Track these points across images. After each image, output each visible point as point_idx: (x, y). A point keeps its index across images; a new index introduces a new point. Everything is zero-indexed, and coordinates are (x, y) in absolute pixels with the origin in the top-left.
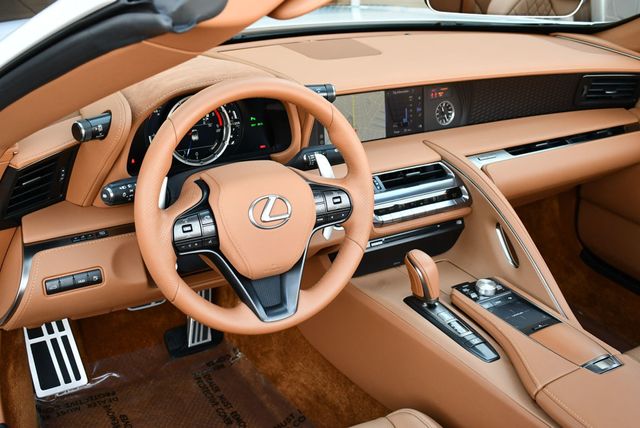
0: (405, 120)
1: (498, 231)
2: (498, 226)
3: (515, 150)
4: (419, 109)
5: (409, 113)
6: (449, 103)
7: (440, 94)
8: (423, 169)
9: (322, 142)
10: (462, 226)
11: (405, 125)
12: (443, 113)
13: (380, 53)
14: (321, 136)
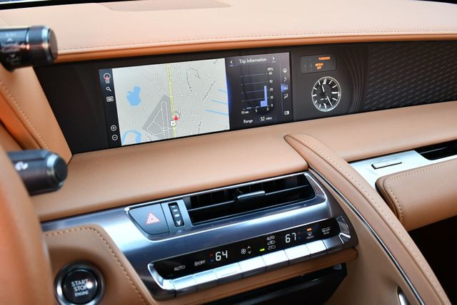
0: (264, 104)
1: (401, 297)
2: (400, 291)
3: (431, 151)
4: (284, 88)
5: (269, 94)
6: (333, 79)
7: (319, 66)
8: (267, 186)
9: (114, 138)
10: (343, 273)
11: (263, 112)
12: (323, 95)
13: (227, 6)
14: (113, 128)
